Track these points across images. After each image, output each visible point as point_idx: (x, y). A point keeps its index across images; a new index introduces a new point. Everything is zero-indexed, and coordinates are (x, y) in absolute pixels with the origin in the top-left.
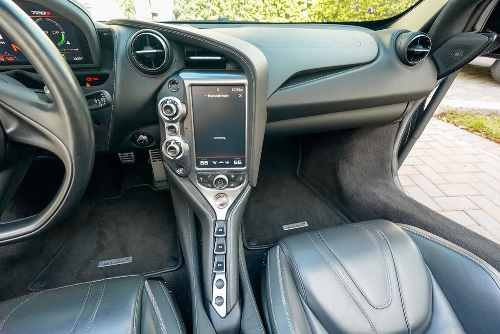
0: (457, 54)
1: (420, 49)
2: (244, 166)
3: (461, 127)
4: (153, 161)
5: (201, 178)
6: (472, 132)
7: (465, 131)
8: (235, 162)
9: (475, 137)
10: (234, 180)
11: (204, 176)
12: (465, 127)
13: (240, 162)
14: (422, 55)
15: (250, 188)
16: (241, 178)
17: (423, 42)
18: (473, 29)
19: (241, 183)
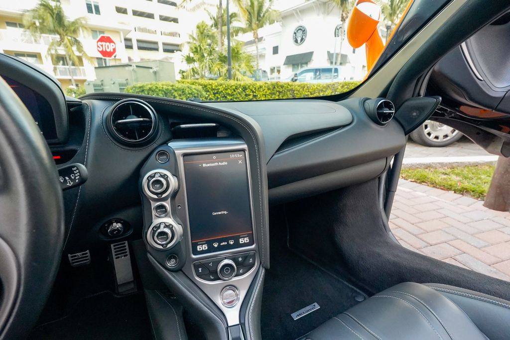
0: (415, 114)
1: (387, 111)
2: (253, 244)
3: (410, 180)
4: (116, 258)
5: (200, 269)
6: (420, 183)
7: (415, 183)
8: (241, 241)
9: (423, 187)
10: (243, 264)
11: (204, 266)
12: (413, 180)
13: (247, 240)
14: (389, 115)
15: (263, 271)
16: (251, 260)
17: (387, 105)
18: (419, 95)
19: (252, 265)
